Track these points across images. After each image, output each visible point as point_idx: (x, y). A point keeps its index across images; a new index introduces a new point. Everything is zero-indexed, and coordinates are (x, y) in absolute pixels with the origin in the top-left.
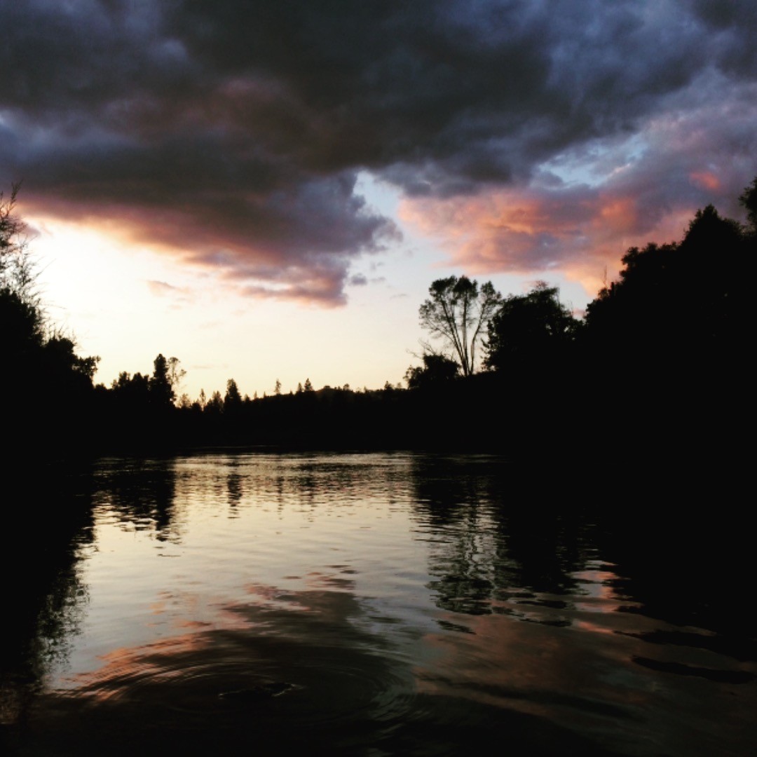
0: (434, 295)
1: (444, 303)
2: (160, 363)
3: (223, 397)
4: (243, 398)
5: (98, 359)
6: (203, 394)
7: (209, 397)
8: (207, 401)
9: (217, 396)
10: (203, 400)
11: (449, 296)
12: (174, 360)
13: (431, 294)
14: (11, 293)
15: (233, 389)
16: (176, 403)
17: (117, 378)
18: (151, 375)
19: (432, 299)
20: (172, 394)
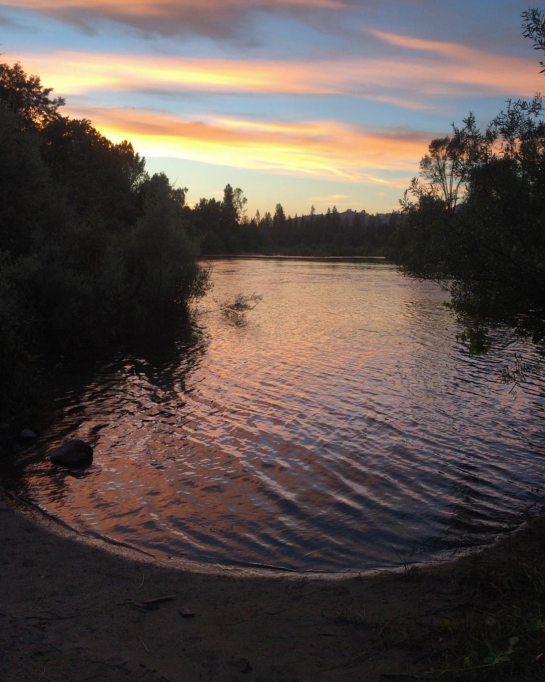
0: (431, 152)
1: (438, 158)
2: (228, 191)
3: (272, 216)
4: (287, 218)
5: (186, 190)
6: (258, 213)
7: (262, 216)
8: (261, 219)
9: (268, 215)
10: (258, 219)
11: (443, 153)
12: (239, 190)
13: (429, 150)
14: (128, 144)
15: (280, 210)
16: (239, 222)
17: (198, 202)
18: (222, 200)
19: (429, 154)
20: (237, 216)
